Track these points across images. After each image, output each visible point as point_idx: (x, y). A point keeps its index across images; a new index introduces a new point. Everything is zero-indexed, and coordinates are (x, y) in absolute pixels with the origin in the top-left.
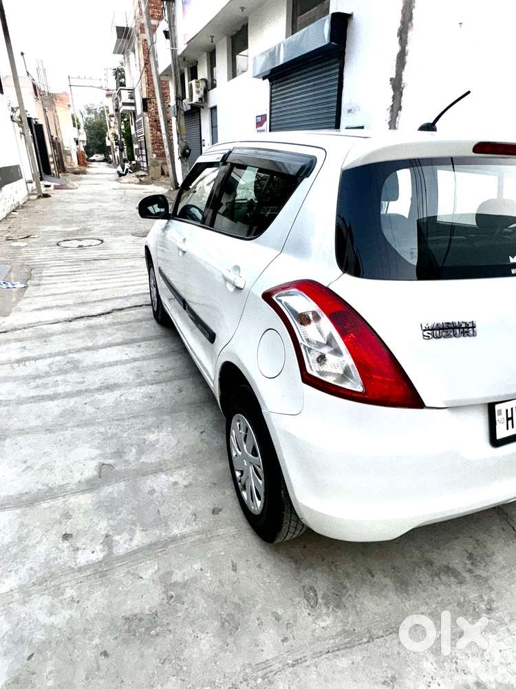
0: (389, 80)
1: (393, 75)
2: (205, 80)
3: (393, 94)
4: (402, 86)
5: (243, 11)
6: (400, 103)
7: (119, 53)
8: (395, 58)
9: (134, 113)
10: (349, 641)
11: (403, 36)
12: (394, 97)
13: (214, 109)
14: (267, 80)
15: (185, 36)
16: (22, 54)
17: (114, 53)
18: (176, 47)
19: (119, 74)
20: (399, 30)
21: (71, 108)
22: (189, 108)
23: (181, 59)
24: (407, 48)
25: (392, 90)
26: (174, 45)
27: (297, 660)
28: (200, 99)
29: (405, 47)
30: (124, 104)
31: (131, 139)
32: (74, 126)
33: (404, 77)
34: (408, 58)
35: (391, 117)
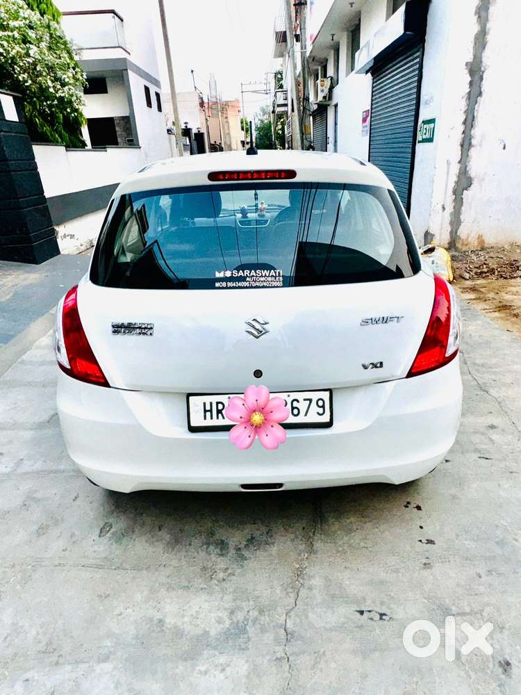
0: (465, 64)
1: (470, 58)
2: (332, 78)
3: (469, 79)
4: (483, 69)
5: (352, 6)
6: (480, 89)
7: (279, 57)
8: (473, 40)
9: (287, 112)
10: (105, 564)
11: (483, 14)
12: (471, 83)
13: (336, 106)
14: (369, 74)
15: (311, 37)
16: (192, 71)
17: (274, 58)
18: (305, 48)
19: (279, 77)
20: (477, 7)
21: (241, 114)
22: (315, 107)
23: (311, 60)
24: (488, 26)
25: (468, 75)
26: (303, 47)
27: (60, 564)
28: (325, 97)
29: (486, 26)
30: (279, 106)
31: (284, 140)
32: (243, 129)
33: (484, 60)
34: (489, 38)
35: (468, 105)
